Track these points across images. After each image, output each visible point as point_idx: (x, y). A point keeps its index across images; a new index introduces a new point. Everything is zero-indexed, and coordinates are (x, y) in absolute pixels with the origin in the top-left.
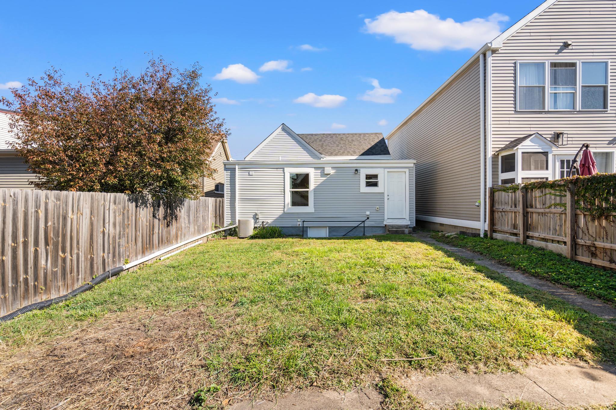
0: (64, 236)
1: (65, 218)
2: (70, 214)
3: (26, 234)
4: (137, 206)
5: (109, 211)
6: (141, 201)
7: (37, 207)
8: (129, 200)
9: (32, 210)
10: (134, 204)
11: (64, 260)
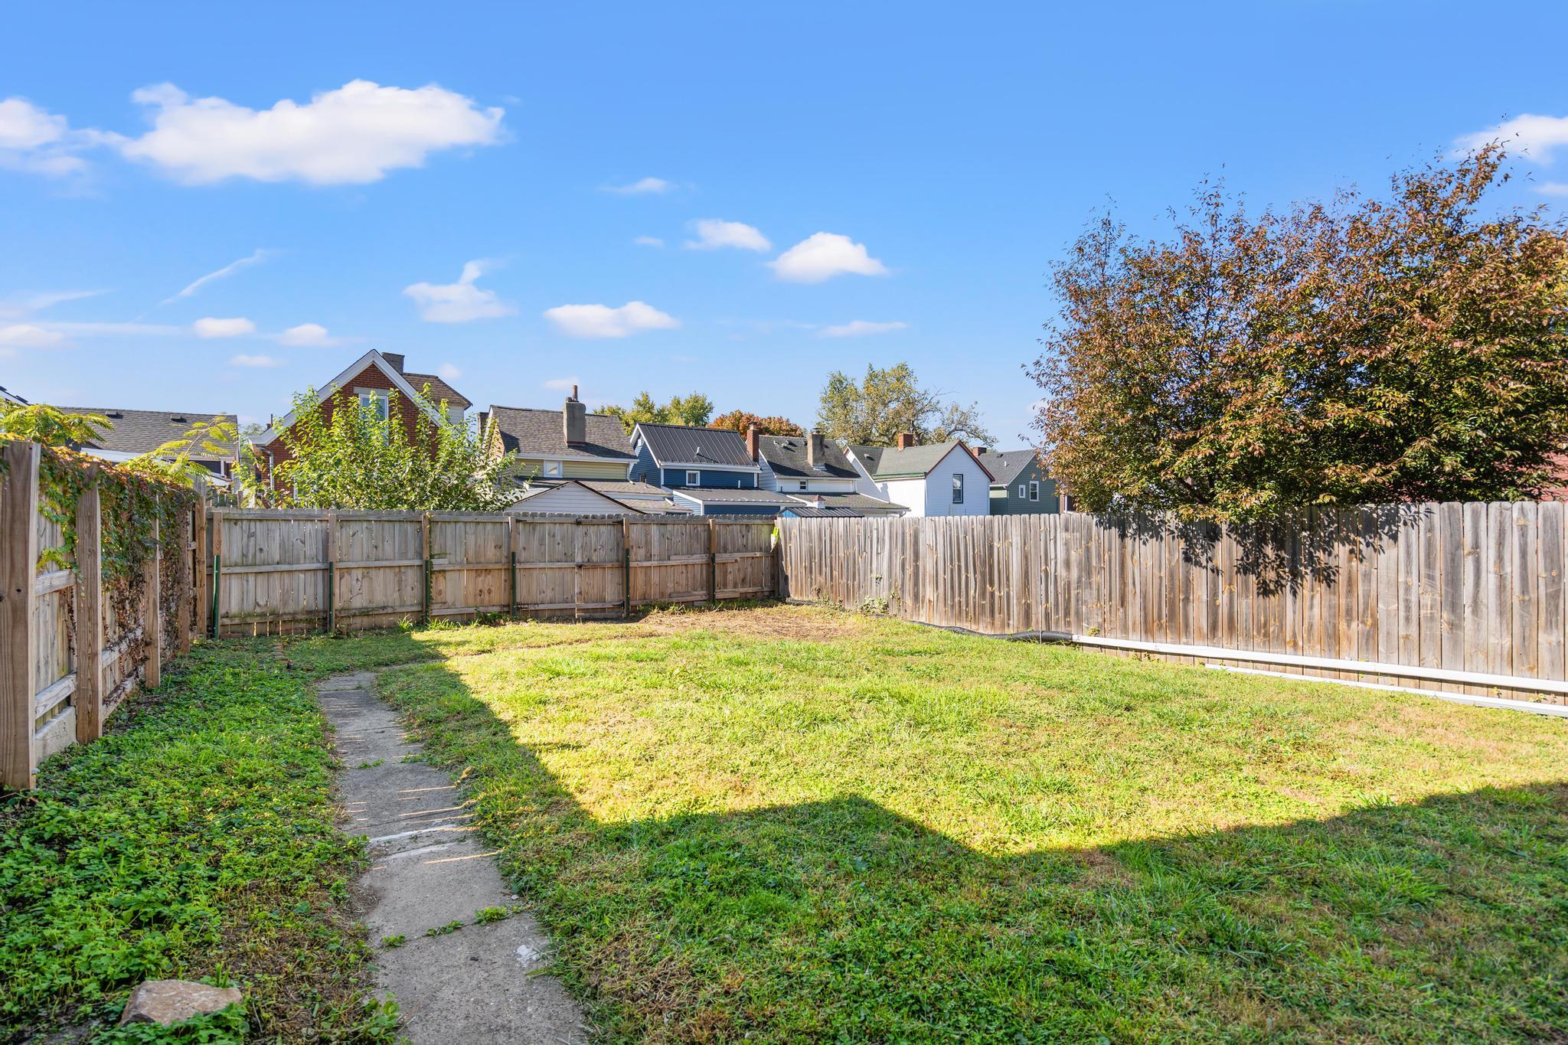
0: (991, 567)
1: (991, 547)
2: (996, 544)
3: (959, 560)
4: (1123, 536)
5: (1055, 542)
6: (1134, 526)
7: (966, 534)
8: (1100, 523)
9: (961, 536)
10: (1115, 531)
11: (992, 594)
